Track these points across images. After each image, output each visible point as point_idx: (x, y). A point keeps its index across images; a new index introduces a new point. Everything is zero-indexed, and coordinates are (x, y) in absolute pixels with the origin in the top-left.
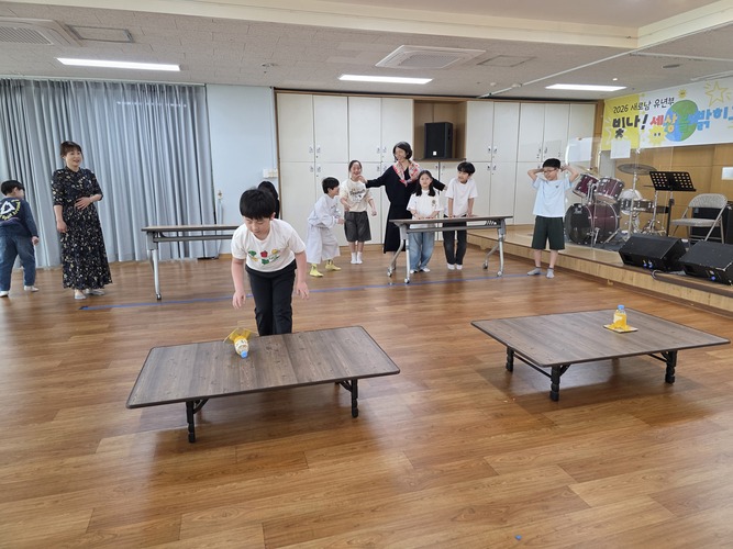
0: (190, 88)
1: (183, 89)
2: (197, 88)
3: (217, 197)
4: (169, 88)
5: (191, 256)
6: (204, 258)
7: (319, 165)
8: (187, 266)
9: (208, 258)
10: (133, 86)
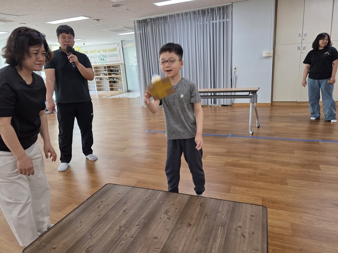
0: (223, 7)
1: (219, 8)
2: (227, 7)
3: (233, 70)
4: (212, 10)
5: (217, 104)
6: (224, 105)
7: (304, 45)
8: (215, 109)
9: (226, 106)
10: (194, 12)
